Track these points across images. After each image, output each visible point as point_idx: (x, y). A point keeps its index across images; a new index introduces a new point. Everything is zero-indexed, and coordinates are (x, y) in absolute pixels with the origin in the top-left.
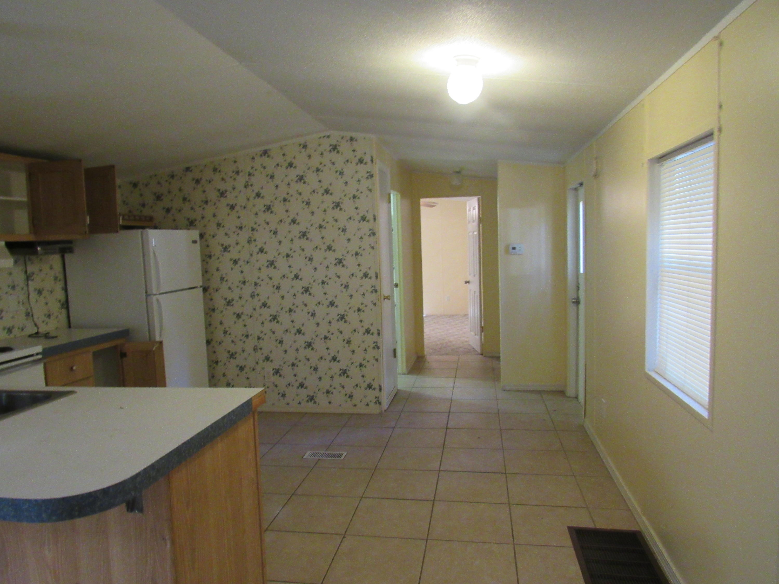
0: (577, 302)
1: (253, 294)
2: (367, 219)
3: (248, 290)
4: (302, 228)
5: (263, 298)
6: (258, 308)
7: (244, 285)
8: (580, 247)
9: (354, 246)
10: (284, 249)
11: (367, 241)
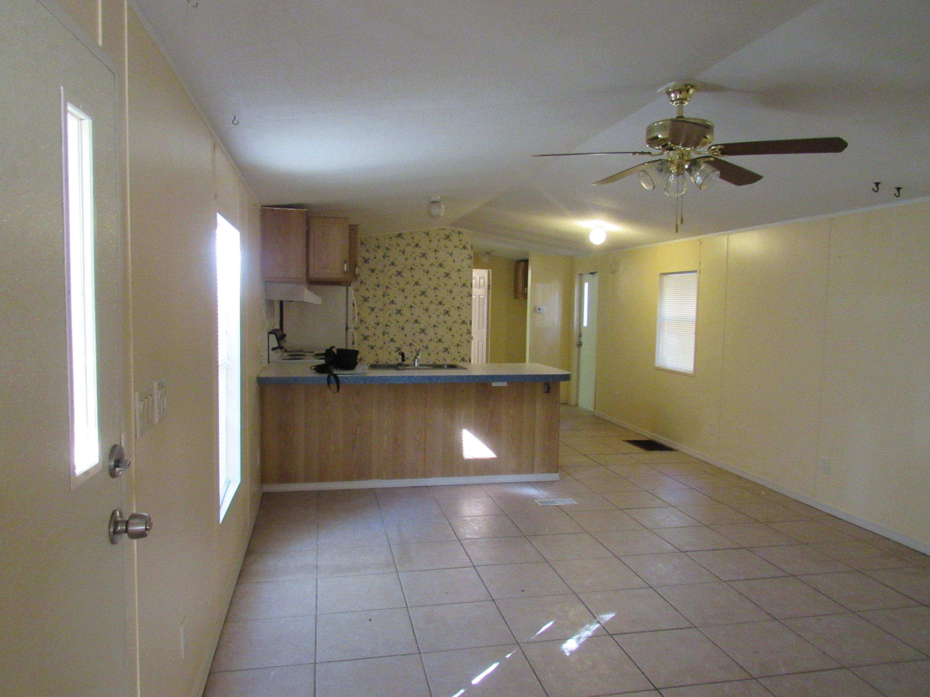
0: (580, 345)
1: (384, 332)
2: (466, 285)
3: (380, 330)
4: (422, 288)
5: (391, 336)
6: (387, 342)
7: (378, 325)
8: (584, 294)
9: (456, 303)
10: (409, 302)
11: (466, 299)
